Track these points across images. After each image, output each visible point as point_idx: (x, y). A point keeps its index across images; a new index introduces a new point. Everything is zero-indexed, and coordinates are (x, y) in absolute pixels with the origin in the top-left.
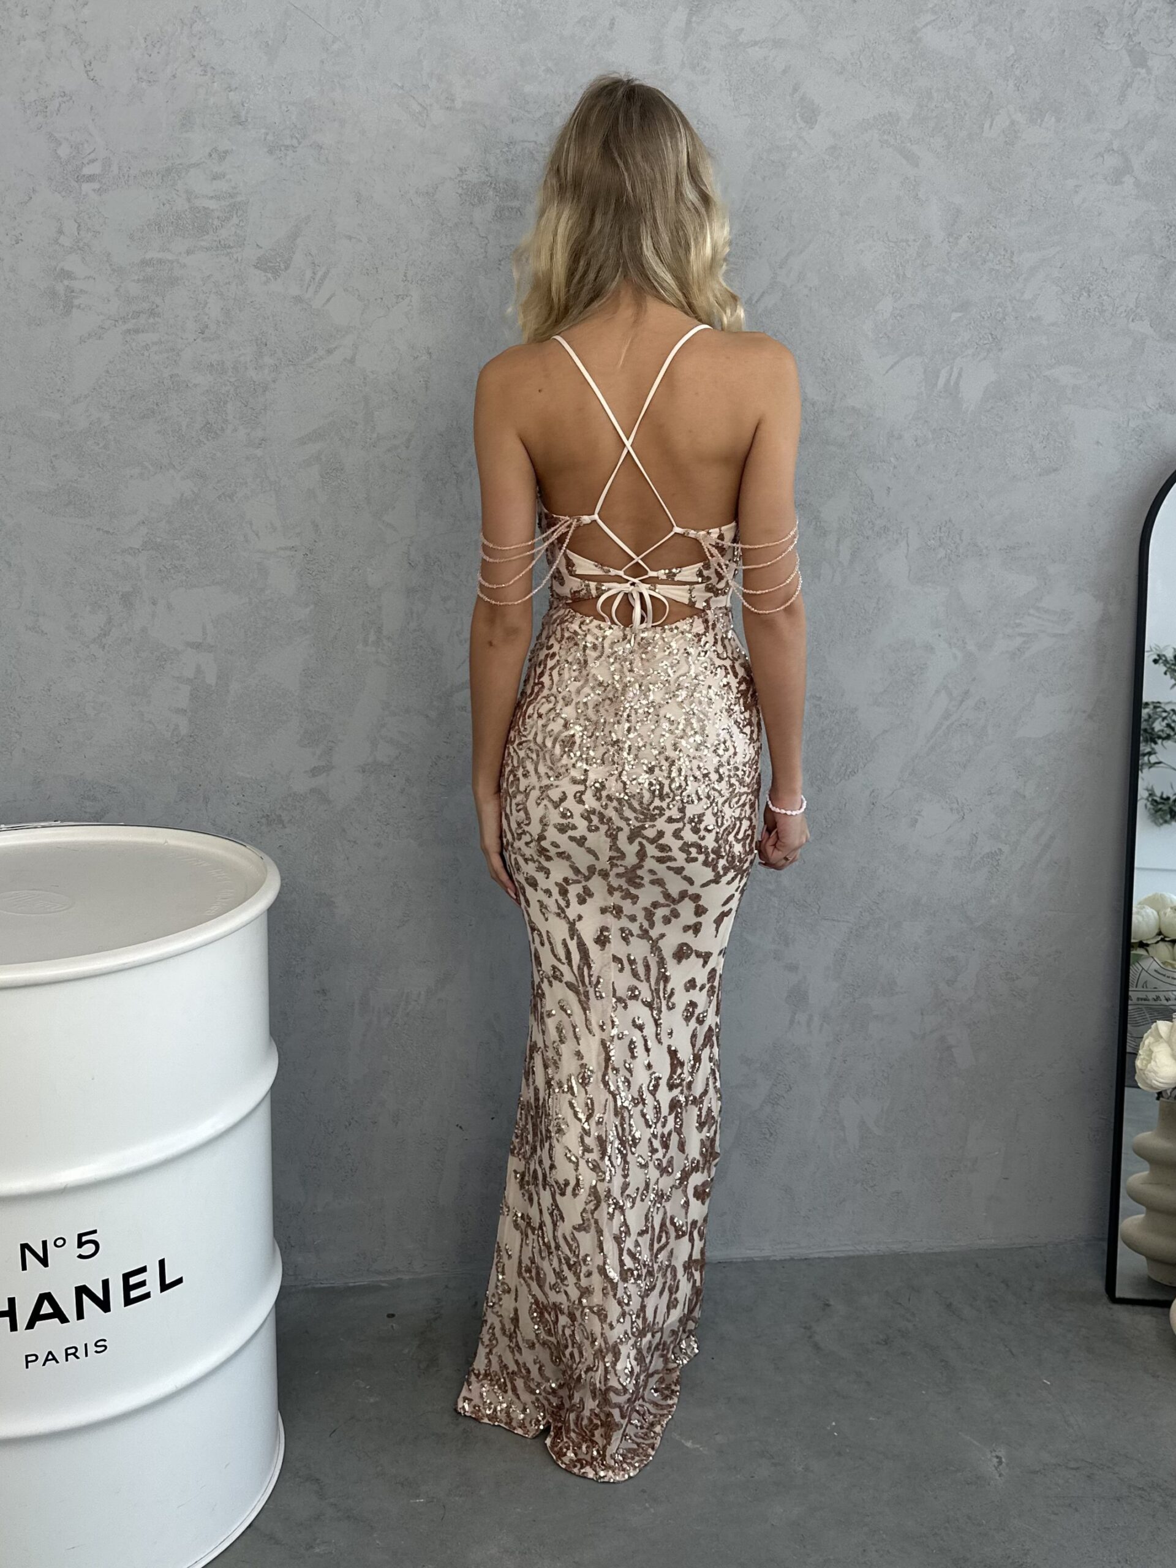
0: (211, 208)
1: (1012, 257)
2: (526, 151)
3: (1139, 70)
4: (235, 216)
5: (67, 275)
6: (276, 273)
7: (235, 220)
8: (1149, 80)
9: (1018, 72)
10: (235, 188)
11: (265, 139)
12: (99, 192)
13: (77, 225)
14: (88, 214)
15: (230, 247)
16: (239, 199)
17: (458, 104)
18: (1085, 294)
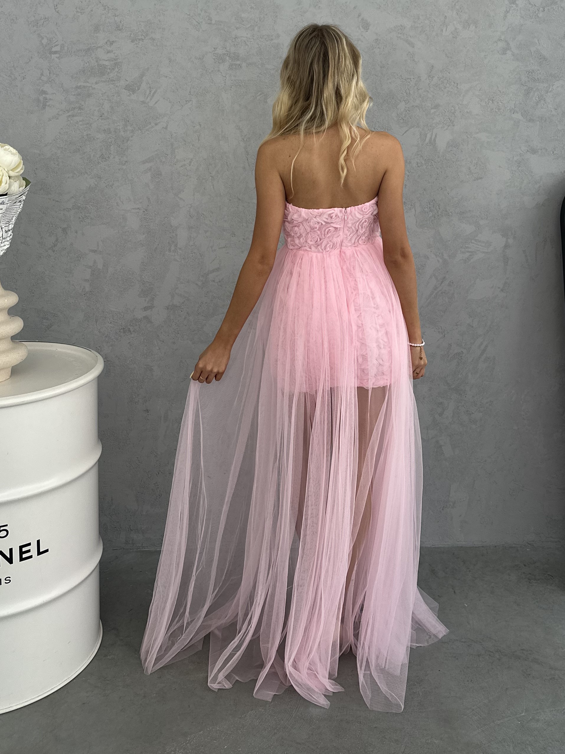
0: (106, 65)
1: (457, 86)
2: (243, 41)
3: (512, 5)
4: (116, 68)
5: (44, 92)
6: (134, 91)
7: (117, 70)
8: (517, 9)
9: (457, 7)
10: (116, 56)
11: (130, 36)
12: (58, 58)
13: (49, 72)
14: (54, 67)
15: (114, 81)
16: (119, 61)
17: (213, 22)
18: (491, 102)
